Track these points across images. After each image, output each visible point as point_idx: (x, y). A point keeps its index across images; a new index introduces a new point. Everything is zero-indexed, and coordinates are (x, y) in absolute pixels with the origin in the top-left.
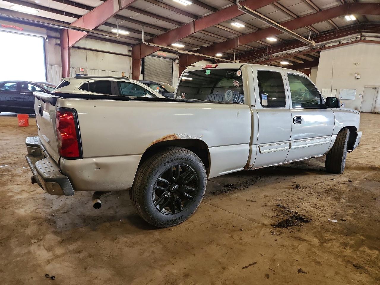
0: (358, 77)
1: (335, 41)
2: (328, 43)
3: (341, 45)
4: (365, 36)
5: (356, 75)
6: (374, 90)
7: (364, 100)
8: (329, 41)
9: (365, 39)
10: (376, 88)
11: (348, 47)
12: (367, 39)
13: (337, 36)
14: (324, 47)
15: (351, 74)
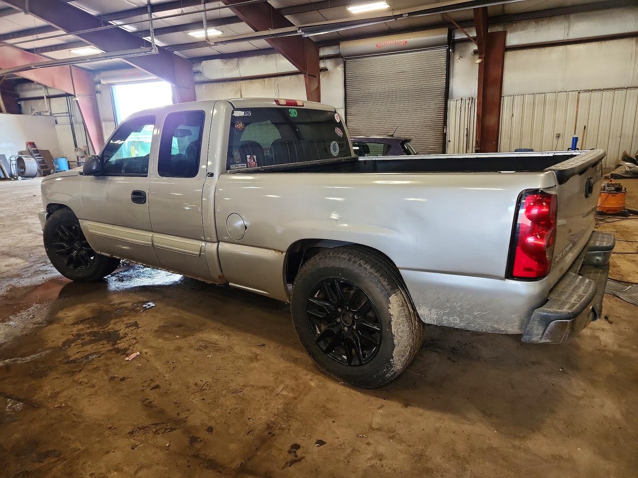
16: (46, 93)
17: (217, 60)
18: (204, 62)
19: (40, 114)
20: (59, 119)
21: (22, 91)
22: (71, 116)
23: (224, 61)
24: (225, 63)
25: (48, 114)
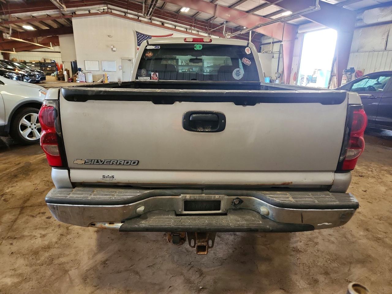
0: (114, 49)
1: (84, 9)
2: (79, 10)
3: (90, 14)
4: (111, 9)
5: (112, 47)
6: (129, 62)
7: (124, 71)
8: (79, 8)
9: (111, 12)
10: (130, 60)
11: (97, 18)
12: (114, 12)
13: (85, 4)
14: (74, 14)
15: (108, 46)
16: (273, 40)
17: (376, 8)
18: (366, 12)
19: (266, 52)
20: (275, 55)
21: (264, 40)
22: (280, 54)
23: (382, 8)
24: (382, 10)
25: (270, 52)
